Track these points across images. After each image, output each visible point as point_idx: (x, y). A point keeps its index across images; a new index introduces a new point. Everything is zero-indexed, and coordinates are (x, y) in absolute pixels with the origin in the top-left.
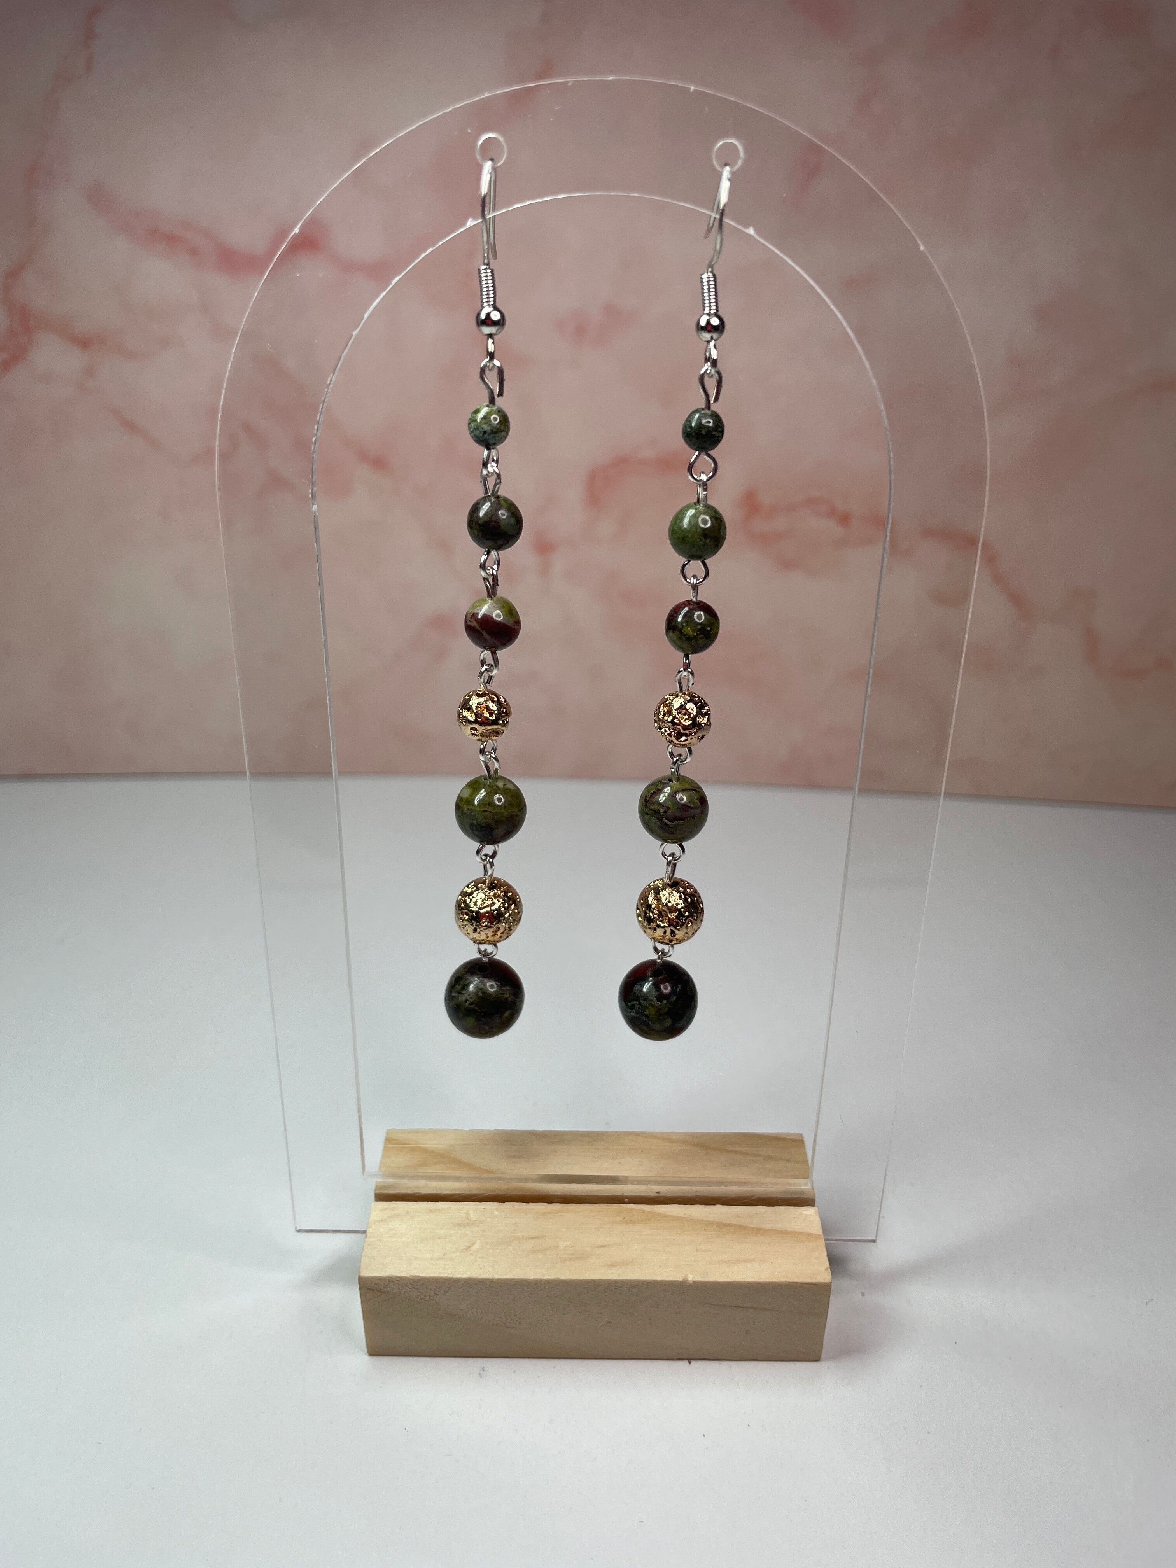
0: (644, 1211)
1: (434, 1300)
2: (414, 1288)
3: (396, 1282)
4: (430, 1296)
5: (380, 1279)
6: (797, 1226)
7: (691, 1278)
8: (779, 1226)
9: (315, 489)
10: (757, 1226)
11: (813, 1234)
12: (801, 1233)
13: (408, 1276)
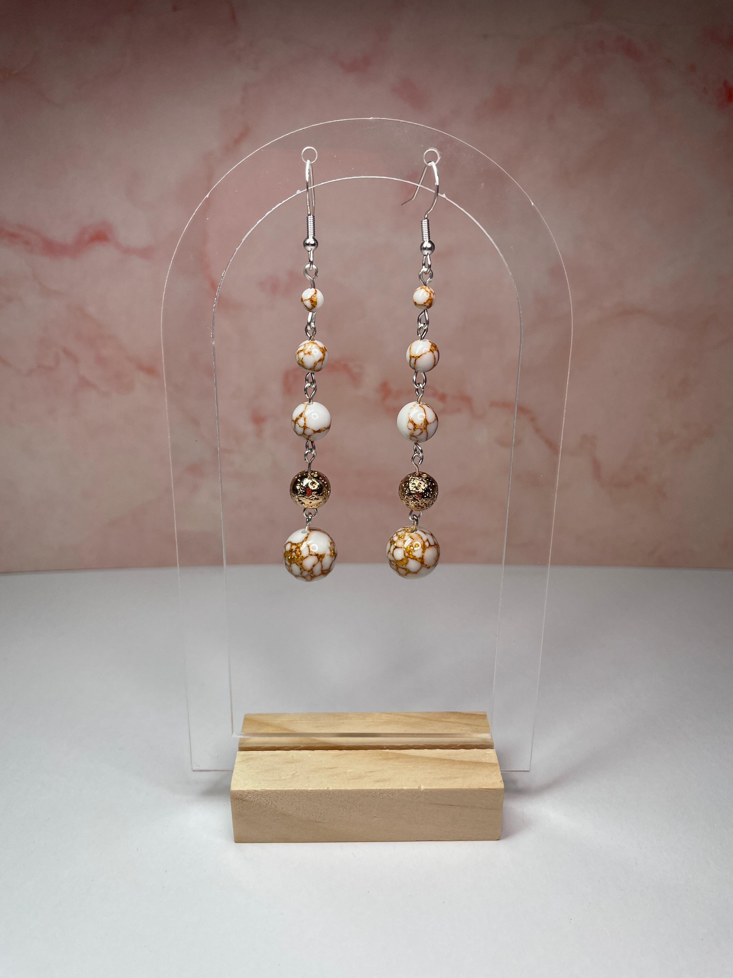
0: (395, 753)
1: (274, 805)
2: (262, 797)
3: (252, 793)
4: (271, 802)
5: (243, 791)
6: (484, 760)
7: (423, 788)
8: (474, 759)
9: (214, 333)
10: (460, 760)
11: (493, 763)
12: (486, 763)
13: (259, 789)
